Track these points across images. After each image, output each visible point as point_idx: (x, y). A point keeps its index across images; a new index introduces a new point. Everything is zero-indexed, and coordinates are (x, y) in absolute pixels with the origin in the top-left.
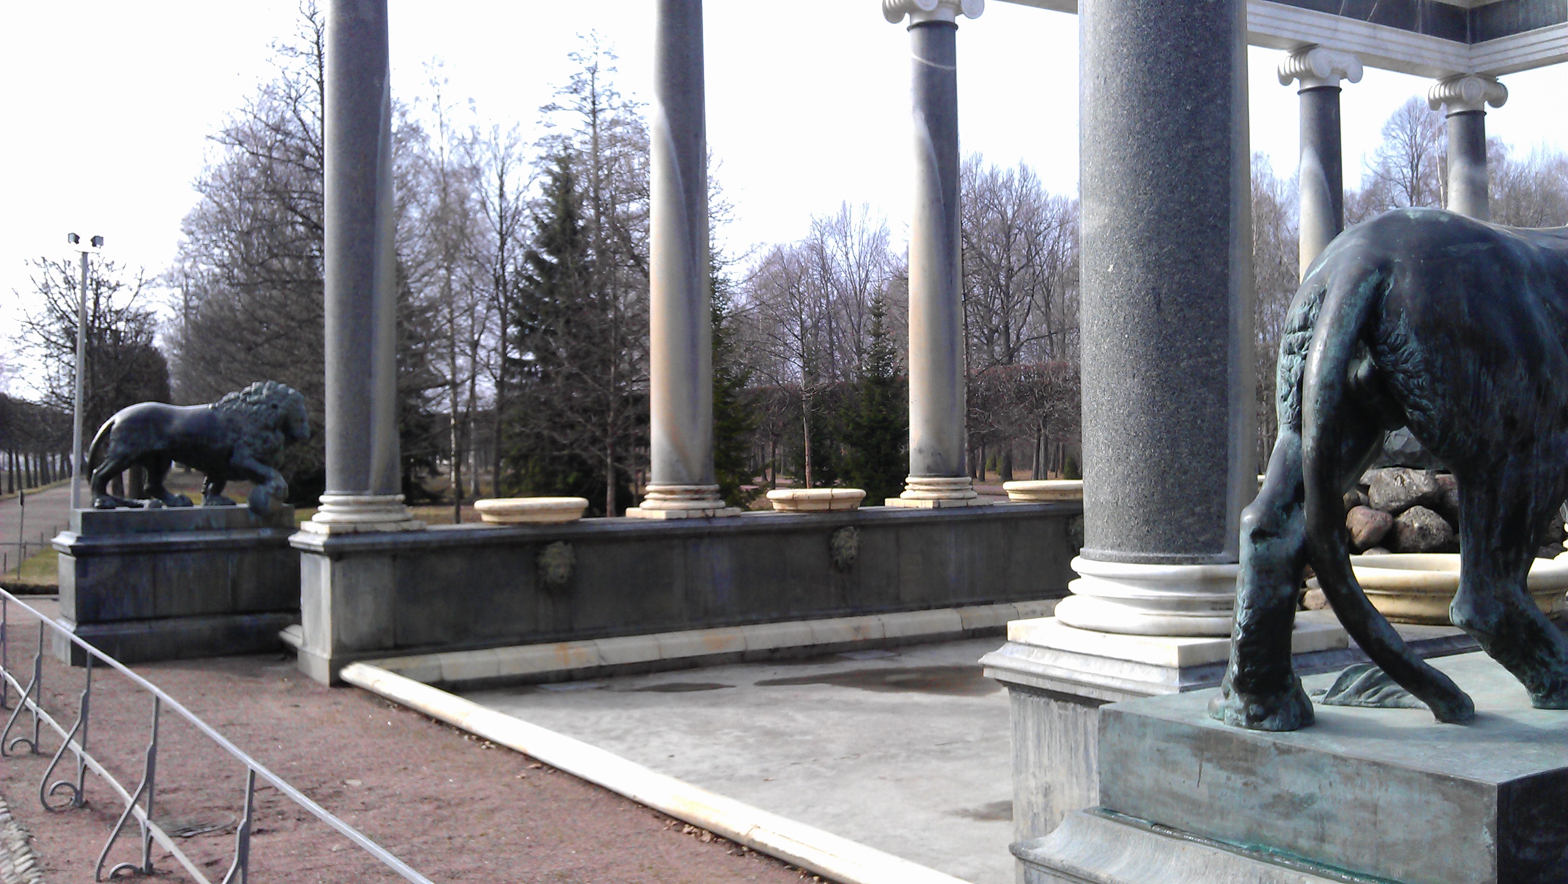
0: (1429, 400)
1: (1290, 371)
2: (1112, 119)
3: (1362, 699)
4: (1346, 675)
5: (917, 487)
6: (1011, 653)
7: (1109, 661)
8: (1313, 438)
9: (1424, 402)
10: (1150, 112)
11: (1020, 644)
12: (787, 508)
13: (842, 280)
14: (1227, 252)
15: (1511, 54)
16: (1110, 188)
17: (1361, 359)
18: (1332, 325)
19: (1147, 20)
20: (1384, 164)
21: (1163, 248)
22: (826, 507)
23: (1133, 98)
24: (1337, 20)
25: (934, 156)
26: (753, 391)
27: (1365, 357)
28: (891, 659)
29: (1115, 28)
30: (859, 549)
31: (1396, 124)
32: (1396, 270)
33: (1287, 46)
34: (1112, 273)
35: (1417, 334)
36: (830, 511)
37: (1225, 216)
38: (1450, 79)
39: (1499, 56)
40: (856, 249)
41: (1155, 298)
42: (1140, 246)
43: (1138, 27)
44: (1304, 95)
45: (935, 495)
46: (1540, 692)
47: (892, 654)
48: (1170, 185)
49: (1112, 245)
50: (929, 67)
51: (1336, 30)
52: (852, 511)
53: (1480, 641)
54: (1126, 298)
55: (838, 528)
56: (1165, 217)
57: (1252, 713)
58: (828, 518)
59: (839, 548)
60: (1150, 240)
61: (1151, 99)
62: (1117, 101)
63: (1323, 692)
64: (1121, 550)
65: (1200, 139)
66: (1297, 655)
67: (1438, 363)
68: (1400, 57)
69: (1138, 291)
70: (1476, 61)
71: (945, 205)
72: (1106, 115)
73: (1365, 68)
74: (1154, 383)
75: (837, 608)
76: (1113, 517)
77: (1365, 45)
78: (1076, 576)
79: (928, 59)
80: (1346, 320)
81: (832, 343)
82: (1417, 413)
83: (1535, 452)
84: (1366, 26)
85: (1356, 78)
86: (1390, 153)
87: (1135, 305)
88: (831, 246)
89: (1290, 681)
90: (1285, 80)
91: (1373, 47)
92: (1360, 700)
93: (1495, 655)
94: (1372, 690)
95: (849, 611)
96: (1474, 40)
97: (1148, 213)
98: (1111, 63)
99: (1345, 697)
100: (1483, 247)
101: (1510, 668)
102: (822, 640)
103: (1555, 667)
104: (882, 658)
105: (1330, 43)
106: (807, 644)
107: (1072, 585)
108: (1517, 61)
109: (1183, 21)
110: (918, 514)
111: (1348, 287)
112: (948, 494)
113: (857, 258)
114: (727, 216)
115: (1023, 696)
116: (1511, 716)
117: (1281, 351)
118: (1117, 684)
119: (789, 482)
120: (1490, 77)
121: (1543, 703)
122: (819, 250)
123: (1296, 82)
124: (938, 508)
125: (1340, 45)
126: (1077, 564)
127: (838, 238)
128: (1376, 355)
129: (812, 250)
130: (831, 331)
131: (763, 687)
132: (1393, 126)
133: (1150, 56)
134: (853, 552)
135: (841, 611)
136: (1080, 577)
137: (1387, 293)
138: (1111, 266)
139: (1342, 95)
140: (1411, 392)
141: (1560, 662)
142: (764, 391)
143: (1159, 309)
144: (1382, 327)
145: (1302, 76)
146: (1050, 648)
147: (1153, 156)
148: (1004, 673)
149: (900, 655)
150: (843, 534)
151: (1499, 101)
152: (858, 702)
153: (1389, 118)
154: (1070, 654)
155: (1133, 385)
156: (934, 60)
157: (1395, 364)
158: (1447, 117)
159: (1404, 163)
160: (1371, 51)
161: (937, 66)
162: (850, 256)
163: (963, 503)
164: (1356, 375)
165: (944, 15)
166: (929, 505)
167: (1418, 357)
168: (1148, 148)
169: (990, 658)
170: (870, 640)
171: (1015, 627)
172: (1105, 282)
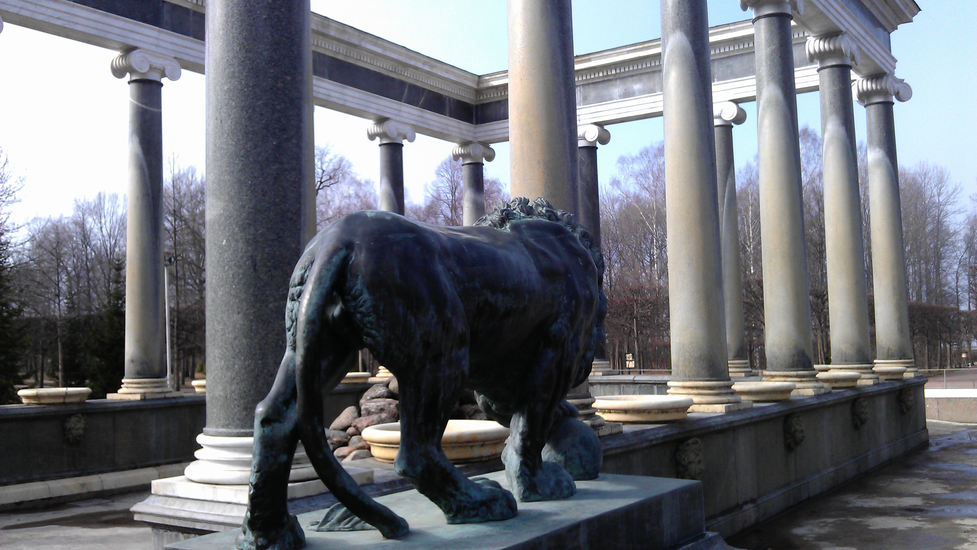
0: (376, 330)
1: (292, 311)
2: (226, 147)
3: (341, 526)
4: (332, 511)
5: (130, 385)
6: (153, 502)
7: (217, 504)
8: (302, 356)
9: (373, 332)
10: (250, 144)
11: (160, 496)
12: (33, 402)
13: (99, 245)
14: (299, 235)
15: (497, 132)
16: (224, 190)
17: (336, 304)
18: (315, 282)
19: (247, 85)
20: (437, 191)
21: (259, 230)
22: (61, 400)
23: (239, 134)
24: (401, 105)
25: (145, 165)
26: (28, 319)
27: (339, 303)
28: (106, 505)
29: (228, 89)
30: (85, 429)
31: (443, 168)
32: (356, 249)
33: (372, 117)
34: (225, 246)
35: (368, 289)
36: (64, 404)
37: (298, 213)
38: (464, 144)
39: (491, 133)
40: (108, 225)
41: (253, 262)
42: (243, 229)
43: (241, 90)
44: (382, 147)
45: (142, 391)
46: (450, 514)
47: (107, 501)
48: (263, 191)
49: (225, 228)
50: (142, 108)
51: (400, 111)
52: (79, 403)
53: (413, 482)
54: (234, 262)
55: (69, 415)
56: (259, 211)
57: (259, 544)
58: (62, 408)
59: (70, 429)
60: (249, 225)
61: (251, 136)
62: (228, 135)
63: (318, 523)
64: (229, 428)
65: (282, 163)
66: (293, 500)
67: (381, 308)
68: (437, 129)
69: (242, 257)
70: (478, 135)
71: (153, 198)
72: (221, 144)
73: (417, 134)
74: (251, 317)
75: (68, 471)
76: (224, 406)
77: (417, 121)
78: (200, 447)
79: (142, 103)
80: (324, 279)
81: (89, 286)
82: (369, 339)
83: (443, 363)
84: (418, 110)
85: (412, 139)
86: (440, 185)
87: (240, 267)
88: (90, 222)
89: (286, 520)
90: (372, 137)
91: (422, 122)
92: (340, 527)
93: (422, 491)
94: (348, 519)
95: (77, 473)
96: (477, 123)
97: (249, 208)
98: (225, 111)
99: (331, 526)
100: (410, 236)
101: (432, 499)
102: (56, 494)
103: (460, 497)
104: (100, 504)
105: (398, 118)
106: (45, 497)
107: (197, 454)
108: (500, 136)
109: (271, 89)
110: (129, 404)
111: (326, 258)
112: (151, 390)
113: (109, 231)
114: (10, 199)
115: (161, 531)
116: (431, 531)
117: (288, 298)
118: (221, 519)
119: (52, 382)
120: (486, 144)
121: (452, 521)
122: (82, 225)
123: (378, 139)
124: (144, 399)
125: (403, 120)
126: (200, 439)
127: (95, 218)
128: (345, 302)
129: (76, 224)
130: (89, 279)
131: (6, 531)
132: (442, 170)
133: (249, 108)
134: (81, 431)
135: (71, 473)
136: (202, 447)
137: (351, 262)
138: (225, 241)
139: (403, 148)
140: (365, 325)
141: (462, 494)
142: (35, 320)
143: (255, 270)
144: (348, 285)
145: (382, 135)
146: (179, 498)
147: (251, 172)
148: (148, 516)
149: (113, 502)
150: (74, 419)
151: (490, 158)
152: (78, 537)
153: (440, 164)
154: (193, 501)
155: (237, 318)
156: (145, 104)
157: (356, 307)
158: (463, 165)
159: (448, 191)
160: (420, 125)
161: (148, 108)
162: (104, 229)
163: (162, 396)
164: (333, 314)
165: (154, 76)
166: (138, 397)
167: (369, 304)
168: (248, 166)
169: (138, 507)
170: (91, 492)
171: (157, 485)
172: (220, 251)
